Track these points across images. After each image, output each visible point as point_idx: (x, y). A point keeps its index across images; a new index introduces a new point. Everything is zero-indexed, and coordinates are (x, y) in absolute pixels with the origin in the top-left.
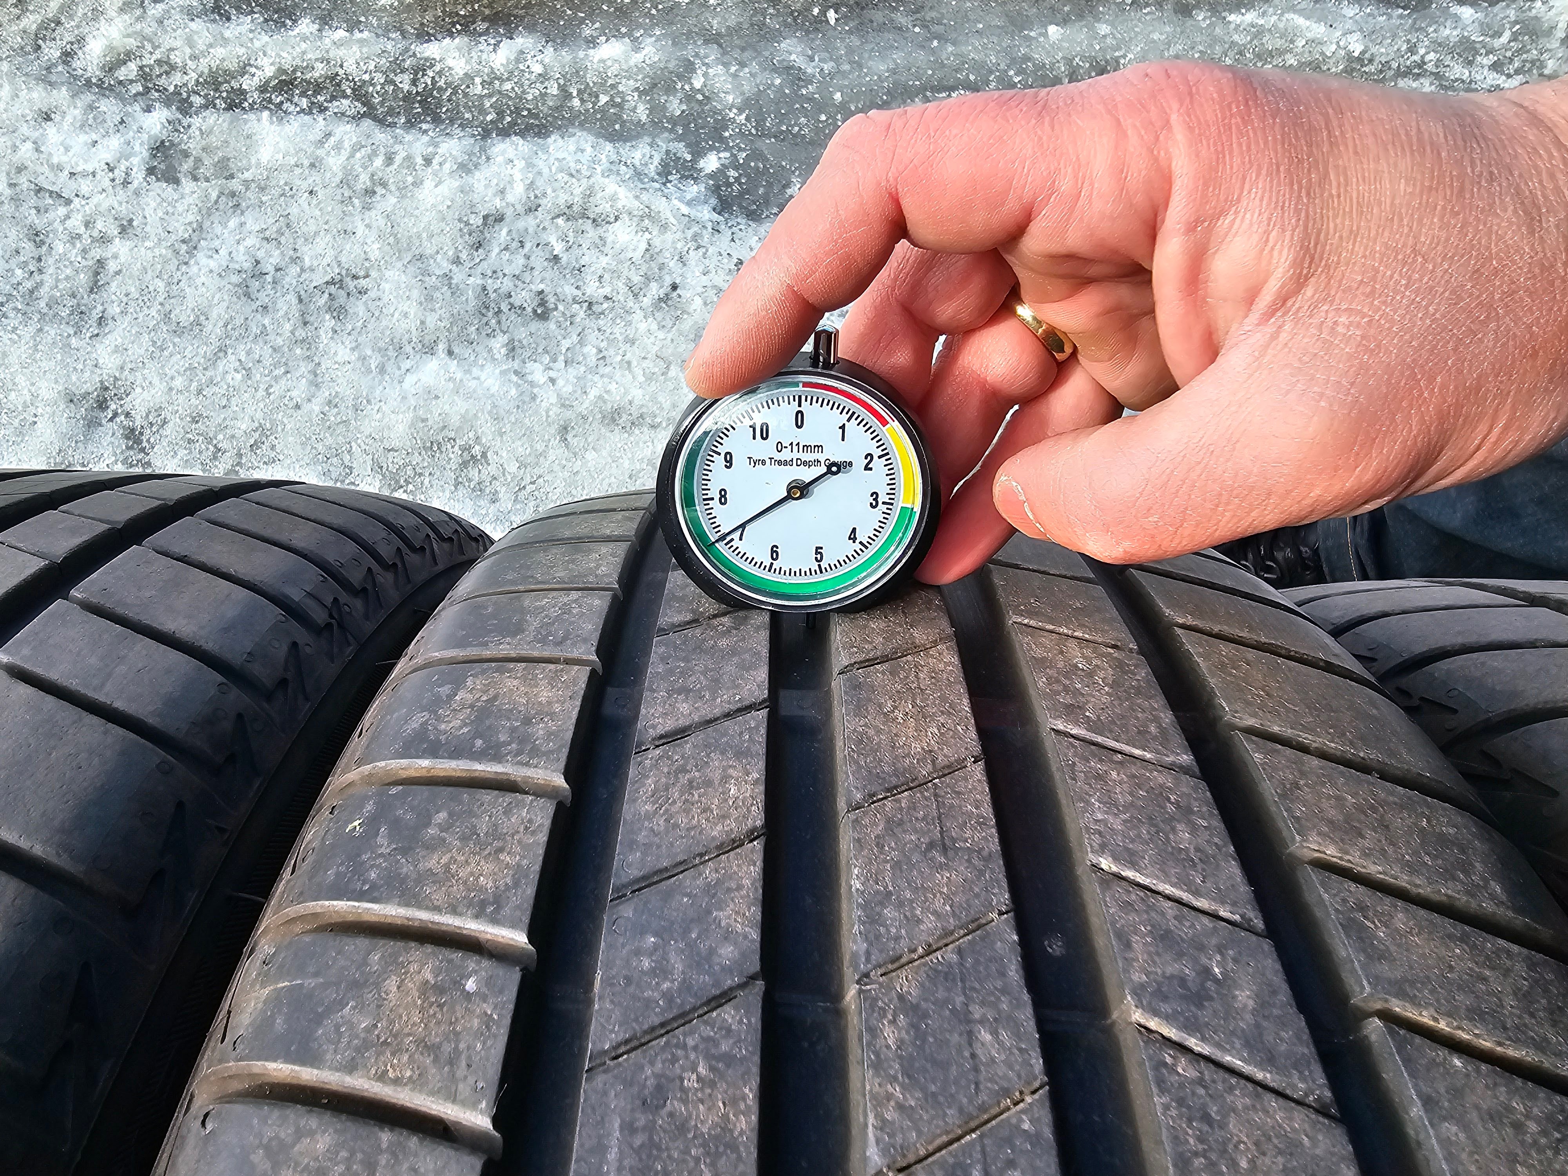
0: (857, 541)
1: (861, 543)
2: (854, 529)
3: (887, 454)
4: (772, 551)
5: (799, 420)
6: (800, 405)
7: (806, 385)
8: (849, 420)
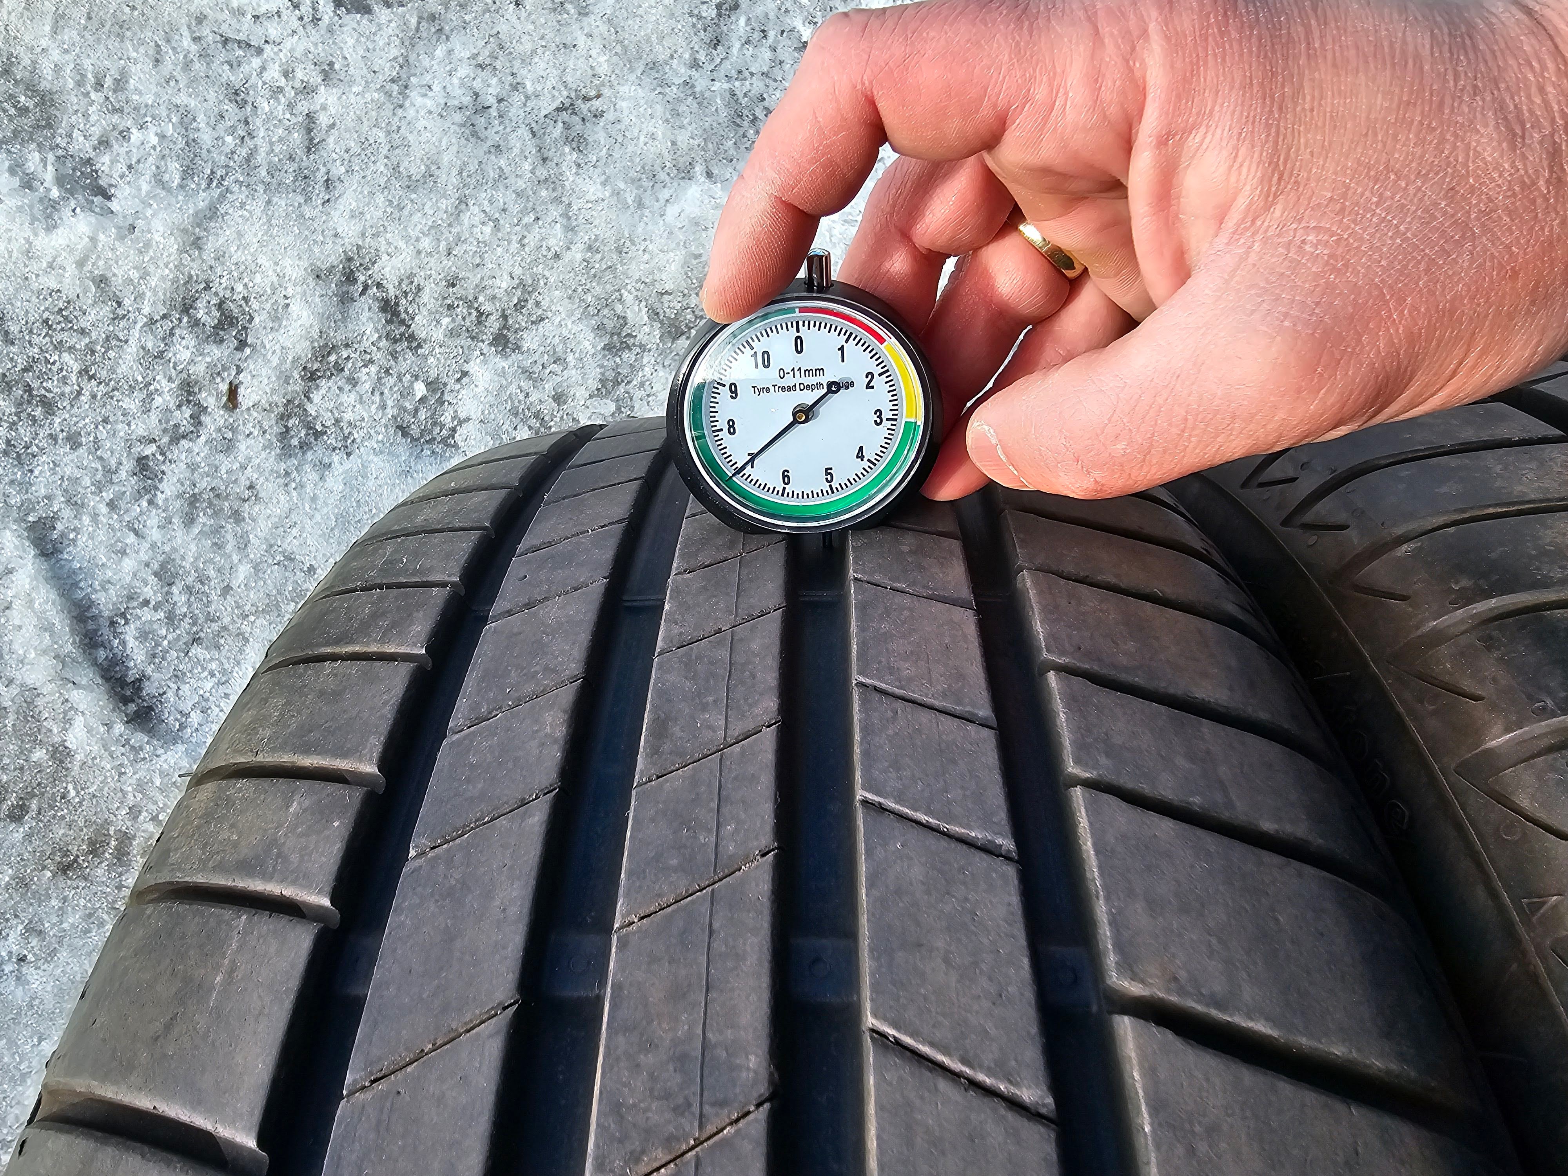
0: (865, 459)
1: (869, 460)
2: (861, 448)
3: (887, 371)
4: (784, 477)
5: (799, 345)
6: (798, 331)
7: (803, 310)
8: (847, 341)
